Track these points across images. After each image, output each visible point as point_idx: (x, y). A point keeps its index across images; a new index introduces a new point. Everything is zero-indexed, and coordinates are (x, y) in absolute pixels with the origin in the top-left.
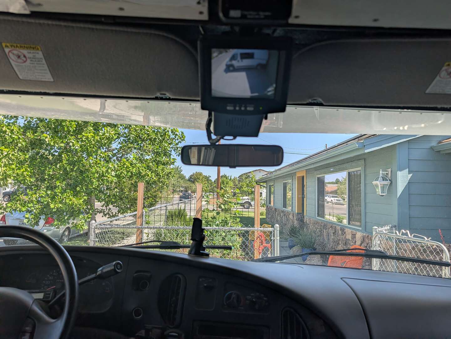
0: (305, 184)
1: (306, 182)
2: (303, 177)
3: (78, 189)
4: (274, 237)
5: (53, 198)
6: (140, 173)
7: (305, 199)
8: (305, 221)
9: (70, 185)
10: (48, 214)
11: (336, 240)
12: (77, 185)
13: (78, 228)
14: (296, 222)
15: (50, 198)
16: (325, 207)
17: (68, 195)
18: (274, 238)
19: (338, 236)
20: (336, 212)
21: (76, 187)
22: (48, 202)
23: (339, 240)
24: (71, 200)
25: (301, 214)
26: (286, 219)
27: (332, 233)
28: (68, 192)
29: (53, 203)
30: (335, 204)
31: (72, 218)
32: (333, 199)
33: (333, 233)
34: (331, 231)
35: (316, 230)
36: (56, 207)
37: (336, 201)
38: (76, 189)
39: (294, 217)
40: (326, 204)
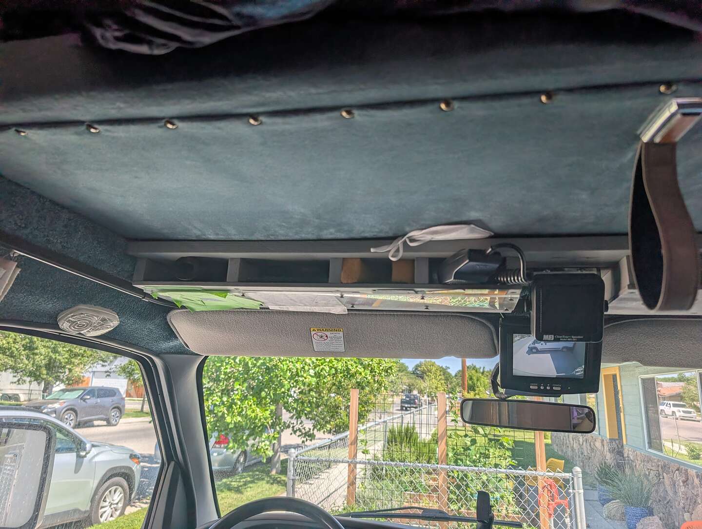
0: (619, 388)
1: (621, 386)
2: (614, 376)
3: (263, 394)
4: (574, 489)
5: (230, 407)
6: (348, 370)
7: (622, 414)
8: (626, 455)
9: (253, 388)
10: (221, 431)
11: (690, 495)
12: (262, 388)
13: (261, 454)
14: (609, 456)
15: (225, 406)
16: (661, 424)
17: (250, 403)
18: (574, 491)
19: (693, 488)
20: (684, 434)
21: (261, 392)
22: (223, 414)
23: (696, 496)
24: (253, 411)
25: (617, 442)
26: (589, 448)
27: (681, 482)
28: (250, 399)
29: (230, 414)
30: (682, 419)
31: (253, 437)
32: (675, 409)
33: (684, 482)
34: (679, 478)
35: (649, 473)
36: (233, 422)
37: (682, 413)
38: (260, 394)
39: (604, 446)
40: (662, 419)
